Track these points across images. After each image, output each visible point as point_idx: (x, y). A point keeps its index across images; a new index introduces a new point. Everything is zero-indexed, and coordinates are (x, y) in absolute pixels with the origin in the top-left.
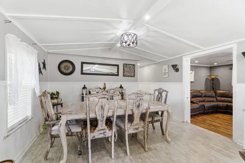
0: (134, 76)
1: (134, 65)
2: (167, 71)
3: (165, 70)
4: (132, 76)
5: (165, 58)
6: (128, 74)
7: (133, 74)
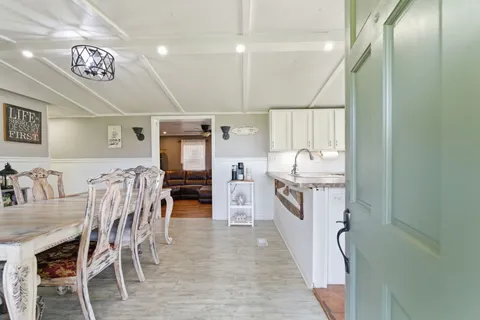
0: (40, 142)
1: (38, 114)
2: (119, 137)
3: (115, 135)
4: (32, 142)
5: (116, 112)
6: (23, 136)
7: (35, 136)
